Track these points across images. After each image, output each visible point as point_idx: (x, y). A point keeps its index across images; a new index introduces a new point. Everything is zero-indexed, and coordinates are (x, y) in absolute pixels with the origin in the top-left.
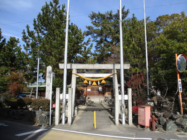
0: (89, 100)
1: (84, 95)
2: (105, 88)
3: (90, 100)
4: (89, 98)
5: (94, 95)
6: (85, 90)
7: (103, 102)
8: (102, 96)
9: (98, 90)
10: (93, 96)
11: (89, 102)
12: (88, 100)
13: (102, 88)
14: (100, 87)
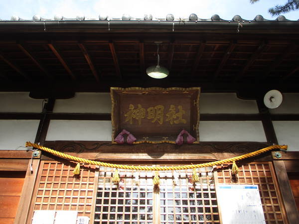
13: (264, 195)
14: (234, 179)
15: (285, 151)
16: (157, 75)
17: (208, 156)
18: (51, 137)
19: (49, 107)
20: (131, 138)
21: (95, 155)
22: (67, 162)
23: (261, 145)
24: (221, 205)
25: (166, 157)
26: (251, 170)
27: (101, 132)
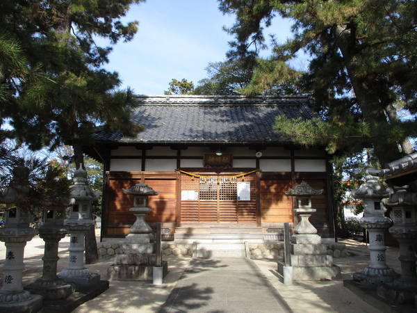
0: (190, 241)
1: (168, 220)
2: (262, 183)
3: (195, 244)
4: (189, 234)
5: (214, 217)
6: (173, 196)
7: (258, 252)
8: (254, 225)
9: (233, 196)
10: (208, 225)
11: (188, 253)
12: (184, 244)
13: (251, 186)
14: (243, 181)
15: (261, 172)
16: (219, 154)
17: (235, 173)
18: (182, 166)
19: (179, 153)
20: (210, 167)
21: (197, 173)
22: (189, 175)
23: (254, 169)
24: (238, 189)
25: (221, 173)
26: (249, 178)
27: (199, 164)
